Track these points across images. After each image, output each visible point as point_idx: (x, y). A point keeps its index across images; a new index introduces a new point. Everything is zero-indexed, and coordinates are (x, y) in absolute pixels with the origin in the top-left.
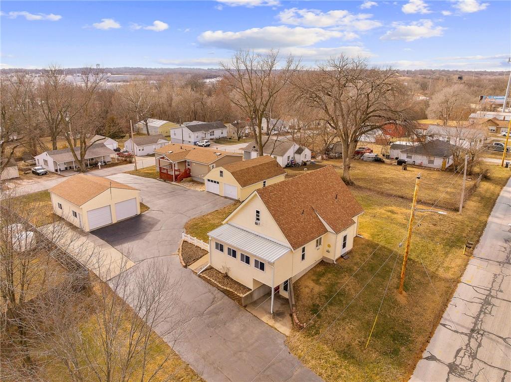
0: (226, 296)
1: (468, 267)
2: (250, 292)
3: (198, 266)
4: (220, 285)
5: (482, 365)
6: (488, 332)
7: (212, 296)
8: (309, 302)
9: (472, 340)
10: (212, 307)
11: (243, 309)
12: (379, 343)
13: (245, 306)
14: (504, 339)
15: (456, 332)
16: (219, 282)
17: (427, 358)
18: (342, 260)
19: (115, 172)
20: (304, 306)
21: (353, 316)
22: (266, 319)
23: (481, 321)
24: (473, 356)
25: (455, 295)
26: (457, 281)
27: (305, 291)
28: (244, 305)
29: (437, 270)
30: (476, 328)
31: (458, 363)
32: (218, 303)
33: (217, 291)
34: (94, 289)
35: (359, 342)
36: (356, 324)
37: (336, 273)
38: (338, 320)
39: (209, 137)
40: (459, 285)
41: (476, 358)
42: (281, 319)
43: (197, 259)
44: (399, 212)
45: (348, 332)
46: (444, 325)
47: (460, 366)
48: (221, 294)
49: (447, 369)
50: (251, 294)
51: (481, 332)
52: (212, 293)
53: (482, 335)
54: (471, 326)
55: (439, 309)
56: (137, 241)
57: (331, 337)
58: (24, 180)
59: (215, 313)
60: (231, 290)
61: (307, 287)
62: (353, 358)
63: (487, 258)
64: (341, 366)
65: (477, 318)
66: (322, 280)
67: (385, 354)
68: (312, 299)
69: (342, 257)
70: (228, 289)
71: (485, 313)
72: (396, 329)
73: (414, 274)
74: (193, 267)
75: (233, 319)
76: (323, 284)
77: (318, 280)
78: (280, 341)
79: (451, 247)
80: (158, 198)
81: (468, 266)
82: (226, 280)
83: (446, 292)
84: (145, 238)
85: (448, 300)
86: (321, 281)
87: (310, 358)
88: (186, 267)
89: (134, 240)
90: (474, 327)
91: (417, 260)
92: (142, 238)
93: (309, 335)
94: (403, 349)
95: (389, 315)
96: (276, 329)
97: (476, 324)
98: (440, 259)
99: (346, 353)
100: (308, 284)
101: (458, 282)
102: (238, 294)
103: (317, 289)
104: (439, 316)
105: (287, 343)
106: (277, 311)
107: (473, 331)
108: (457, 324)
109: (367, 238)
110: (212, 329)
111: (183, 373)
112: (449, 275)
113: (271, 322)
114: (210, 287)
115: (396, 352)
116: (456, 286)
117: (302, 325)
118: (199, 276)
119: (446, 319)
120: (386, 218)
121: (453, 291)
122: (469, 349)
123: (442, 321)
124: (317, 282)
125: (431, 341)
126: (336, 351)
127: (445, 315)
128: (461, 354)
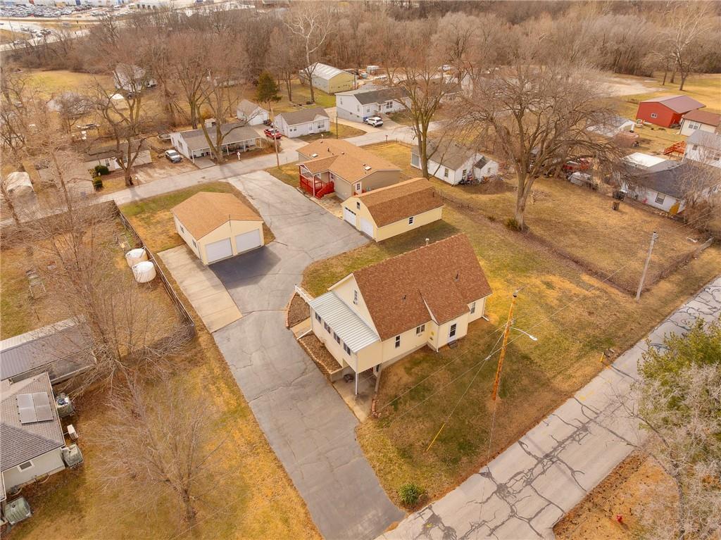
0: (318, 369)
1: (595, 381)
2: (340, 369)
3: (301, 329)
4: (314, 357)
5: (532, 492)
6: (562, 462)
7: (304, 367)
8: (392, 392)
9: (540, 465)
10: (300, 379)
11: (330, 384)
12: (442, 448)
13: (334, 382)
14: (573, 472)
15: (529, 453)
16: (314, 353)
17: (483, 474)
18: (448, 348)
19: (255, 169)
20: (386, 395)
21: (430, 416)
22: (349, 399)
23: (564, 447)
24: (529, 483)
25: (556, 412)
26: (569, 395)
27: (393, 379)
28: (332, 381)
29: (555, 377)
30: (553, 454)
31: (508, 485)
32: (308, 375)
33: (311, 361)
34: (200, 340)
35: (423, 444)
36: (427, 425)
37: (433, 364)
38: (413, 417)
39: (384, 110)
40: (569, 400)
41: (530, 484)
42: (362, 403)
43: (302, 320)
44: (558, 286)
45: (416, 432)
46: (521, 443)
47: (509, 489)
48: (314, 365)
49: (496, 488)
50: (341, 372)
51: (554, 460)
52: (305, 364)
53: (553, 463)
54: (548, 450)
55: (528, 424)
56: (250, 286)
57: (397, 433)
58: (156, 169)
59: (302, 386)
60: (323, 364)
61: (396, 374)
62: (410, 457)
63: (626, 372)
64: (396, 463)
65: (561, 444)
66: (415, 370)
67: (444, 460)
68: (397, 389)
69: (448, 345)
70: (320, 362)
71: (574, 439)
72: (468, 437)
73: (523, 378)
74: (295, 329)
75: (317, 394)
76: (413, 375)
77: (411, 369)
78: (352, 426)
79: (592, 348)
80: (289, 223)
81: (597, 378)
82: (321, 352)
83: (548, 406)
84: (259, 284)
85: (544, 416)
86: (413, 370)
87: (371, 448)
88: (288, 328)
89: (248, 284)
90: (551, 452)
91: (537, 360)
92: (256, 283)
93: (380, 426)
94: (465, 459)
95: (468, 421)
96: (353, 412)
97: (555, 449)
98: (567, 364)
99: (406, 453)
100: (398, 372)
101: (570, 397)
102: (328, 370)
103: (406, 379)
104: (522, 433)
105: (357, 430)
106: (363, 393)
107: (547, 456)
108: (536, 446)
109: (492, 323)
110: (294, 402)
111: (257, 439)
112: (565, 386)
113: (352, 404)
114: (305, 355)
115: (455, 461)
116: (563, 401)
117: (376, 415)
118: (299, 342)
119: (528, 438)
120: (535, 294)
121: (557, 407)
122: (529, 474)
123: (522, 440)
124: (408, 371)
125: (497, 458)
126: (398, 448)
127: (529, 433)
128: (518, 478)
